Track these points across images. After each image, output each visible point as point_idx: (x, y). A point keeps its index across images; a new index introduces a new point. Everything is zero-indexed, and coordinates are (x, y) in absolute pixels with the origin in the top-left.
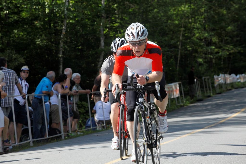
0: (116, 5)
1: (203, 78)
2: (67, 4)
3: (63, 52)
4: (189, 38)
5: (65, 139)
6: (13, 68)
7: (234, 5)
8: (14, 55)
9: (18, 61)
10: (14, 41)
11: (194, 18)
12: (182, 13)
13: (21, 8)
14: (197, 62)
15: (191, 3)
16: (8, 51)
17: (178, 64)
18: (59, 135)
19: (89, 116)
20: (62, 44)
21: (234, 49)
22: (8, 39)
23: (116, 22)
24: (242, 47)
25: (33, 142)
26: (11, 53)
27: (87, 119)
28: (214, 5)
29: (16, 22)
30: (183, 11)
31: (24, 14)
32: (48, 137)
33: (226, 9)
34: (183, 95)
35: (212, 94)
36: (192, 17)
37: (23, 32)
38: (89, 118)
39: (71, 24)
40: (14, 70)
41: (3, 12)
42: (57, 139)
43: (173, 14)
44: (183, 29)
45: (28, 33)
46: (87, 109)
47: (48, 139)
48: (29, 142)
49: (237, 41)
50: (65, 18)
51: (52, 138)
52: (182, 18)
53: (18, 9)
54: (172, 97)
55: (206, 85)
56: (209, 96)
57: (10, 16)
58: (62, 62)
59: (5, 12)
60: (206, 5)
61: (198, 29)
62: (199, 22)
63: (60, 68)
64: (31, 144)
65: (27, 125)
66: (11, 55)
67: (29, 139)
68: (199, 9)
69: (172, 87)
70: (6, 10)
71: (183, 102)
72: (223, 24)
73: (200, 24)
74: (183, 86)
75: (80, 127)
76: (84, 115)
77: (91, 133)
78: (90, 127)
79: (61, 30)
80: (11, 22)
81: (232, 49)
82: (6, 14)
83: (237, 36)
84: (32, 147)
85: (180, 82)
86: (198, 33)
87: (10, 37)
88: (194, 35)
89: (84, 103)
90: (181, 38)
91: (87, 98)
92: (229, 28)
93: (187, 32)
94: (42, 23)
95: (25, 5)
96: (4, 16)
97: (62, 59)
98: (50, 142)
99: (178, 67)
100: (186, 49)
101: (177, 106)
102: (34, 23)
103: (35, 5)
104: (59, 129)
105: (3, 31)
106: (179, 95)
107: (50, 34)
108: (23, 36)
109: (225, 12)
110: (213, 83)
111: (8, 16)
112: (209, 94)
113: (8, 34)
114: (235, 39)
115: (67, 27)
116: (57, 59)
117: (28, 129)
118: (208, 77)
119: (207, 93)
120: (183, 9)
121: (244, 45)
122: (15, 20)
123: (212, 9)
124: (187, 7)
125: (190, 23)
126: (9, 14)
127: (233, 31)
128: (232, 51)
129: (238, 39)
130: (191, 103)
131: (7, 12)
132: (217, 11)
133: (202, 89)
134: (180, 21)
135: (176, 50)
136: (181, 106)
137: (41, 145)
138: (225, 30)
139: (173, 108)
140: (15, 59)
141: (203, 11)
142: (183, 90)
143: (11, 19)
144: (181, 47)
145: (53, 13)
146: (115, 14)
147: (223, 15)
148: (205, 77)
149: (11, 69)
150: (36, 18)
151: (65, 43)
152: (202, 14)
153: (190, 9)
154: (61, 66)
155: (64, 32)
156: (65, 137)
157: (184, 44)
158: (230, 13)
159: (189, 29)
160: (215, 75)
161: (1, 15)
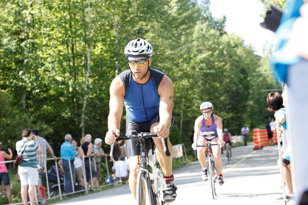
2: (87, 82)
3: (85, 122)
4: (190, 107)
5: (88, 194)
6: (44, 136)
7: (226, 79)
8: (44, 126)
9: (47, 130)
10: (43, 114)
11: (193, 90)
13: (49, 87)
15: (190, 78)
16: (39, 122)
17: (181, 129)
18: (83, 190)
19: (107, 174)
20: (83, 116)
21: (227, 115)
22: (39, 113)
24: (234, 113)
25: (63, 197)
26: (41, 124)
27: (106, 177)
28: (209, 79)
29: (45, 98)
30: (183, 85)
31: (52, 92)
32: (74, 192)
33: (219, 82)
34: (186, 155)
36: (191, 90)
37: (51, 106)
38: (108, 176)
39: (91, 98)
40: (44, 138)
41: (34, 91)
42: (81, 194)
44: (183, 100)
45: (55, 107)
46: (105, 169)
47: (75, 194)
48: (59, 197)
49: (229, 108)
50: (85, 93)
51: (77, 193)
52: (183, 91)
53: (47, 88)
54: (176, 157)
57: (40, 94)
58: (84, 130)
60: (202, 79)
61: (196, 99)
62: (197, 94)
64: (61, 198)
65: (57, 183)
67: (59, 195)
68: (196, 83)
69: (176, 149)
70: (37, 89)
71: (185, 161)
72: (217, 95)
73: (198, 95)
74: (186, 147)
75: (101, 183)
76: (103, 174)
77: (110, 188)
78: (108, 183)
79: (83, 104)
80: (41, 99)
81: (225, 116)
82: (37, 92)
83: (229, 104)
84: (62, 200)
85: (183, 144)
87: (40, 111)
88: (194, 104)
89: (103, 164)
90: (182, 108)
91: (105, 160)
92: (222, 98)
93: (187, 102)
94: (66, 99)
95: (52, 84)
96: (35, 94)
97: (83, 128)
98: (77, 197)
99: (181, 132)
100: (187, 116)
101: (181, 164)
102: (59, 99)
103: (61, 85)
104: (83, 186)
105: (35, 106)
106: (182, 155)
107: (74, 107)
108: (50, 110)
109: (218, 85)
113: (39, 108)
114: (228, 107)
115: (87, 101)
116: (79, 128)
117: (58, 186)
120: (183, 83)
121: (235, 112)
122: (44, 97)
123: (207, 83)
124: (186, 81)
125: (190, 95)
126: (39, 92)
127: (226, 101)
128: (225, 118)
129: (230, 106)
130: (193, 161)
132: (212, 85)
134: (182, 93)
135: (179, 118)
136: (184, 164)
137: (69, 199)
138: (219, 100)
139: (178, 165)
140: (45, 129)
141: (200, 84)
142: (186, 151)
143: (41, 96)
144: (183, 115)
145: (75, 90)
147: (217, 88)
149: (42, 137)
150: (62, 94)
151: (86, 114)
152: (199, 87)
153: (190, 83)
154: (83, 134)
155: (85, 105)
156: (88, 192)
157: (185, 112)
158: (222, 86)
159: (189, 100)
161: (33, 94)
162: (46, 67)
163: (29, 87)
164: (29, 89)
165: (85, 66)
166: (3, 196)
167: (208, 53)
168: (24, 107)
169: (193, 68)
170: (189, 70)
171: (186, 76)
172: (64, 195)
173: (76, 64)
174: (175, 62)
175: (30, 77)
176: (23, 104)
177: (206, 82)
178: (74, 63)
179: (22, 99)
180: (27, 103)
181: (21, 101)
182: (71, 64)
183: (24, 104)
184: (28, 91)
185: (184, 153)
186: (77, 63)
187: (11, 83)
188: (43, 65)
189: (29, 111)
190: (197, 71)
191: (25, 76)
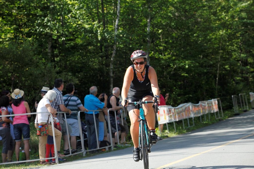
0: (160, 31)
1: (240, 95)
4: (228, 59)
5: (114, 150)
8: (69, 77)
11: (231, 41)
12: (220, 37)
13: (76, 35)
14: (234, 80)
15: (228, 28)
16: (64, 73)
17: (217, 83)
18: (109, 146)
22: (65, 63)
23: (160, 46)
25: (86, 153)
26: (67, 74)
29: (73, 47)
30: (221, 35)
31: (79, 41)
32: (98, 148)
34: (222, 110)
35: (248, 109)
36: (229, 41)
39: (121, 48)
41: (61, 39)
43: (212, 38)
44: (221, 51)
47: (100, 150)
48: (82, 153)
53: (74, 37)
54: (212, 112)
55: (242, 101)
56: (246, 111)
58: (112, 82)
59: (63, 39)
60: (242, 30)
61: (235, 51)
62: (236, 45)
63: (110, 87)
64: (84, 155)
66: (67, 76)
67: (82, 150)
68: (235, 33)
69: (212, 103)
70: (64, 37)
71: (221, 116)
73: (237, 47)
74: (221, 102)
79: (111, 54)
80: (68, 48)
82: (63, 40)
84: (85, 157)
85: (219, 99)
86: (235, 54)
88: (231, 56)
90: (219, 59)
93: (224, 54)
94: (95, 48)
96: (62, 42)
97: (112, 79)
99: (217, 85)
101: (216, 120)
102: (88, 48)
105: (61, 56)
106: (218, 110)
110: (249, 99)
111: (65, 42)
112: (245, 109)
116: (108, 79)
117: (80, 141)
118: (245, 94)
119: (243, 108)
120: (221, 33)
122: (71, 46)
124: (224, 31)
125: (228, 46)
131: (64, 39)
133: (239, 104)
134: (219, 44)
136: (220, 120)
137: (93, 156)
140: (70, 80)
141: (239, 35)
142: (222, 105)
143: (68, 45)
144: (220, 67)
146: (160, 38)
148: (241, 94)
150: (90, 44)
151: (115, 64)
152: (238, 38)
153: (228, 33)
154: (112, 86)
155: (113, 55)
160: (251, 92)
161: (59, 42)
162: (73, 13)
163: (56, 35)
164: (55, 38)
165: (115, 14)
166: (23, 151)
167: (249, 2)
168: (49, 56)
169: (233, 17)
170: (228, 19)
171: (224, 26)
172: (88, 151)
173: (105, 12)
174: (212, 11)
175: (56, 24)
176: (48, 53)
177: (247, 32)
178: (103, 10)
179: (47, 48)
180: (53, 52)
181: (47, 50)
182: (100, 10)
183: (50, 53)
184: (53, 39)
185: (219, 108)
186: (107, 10)
187: (36, 30)
188: (70, 11)
189: (54, 61)
190: (236, 21)
191: (50, 23)
